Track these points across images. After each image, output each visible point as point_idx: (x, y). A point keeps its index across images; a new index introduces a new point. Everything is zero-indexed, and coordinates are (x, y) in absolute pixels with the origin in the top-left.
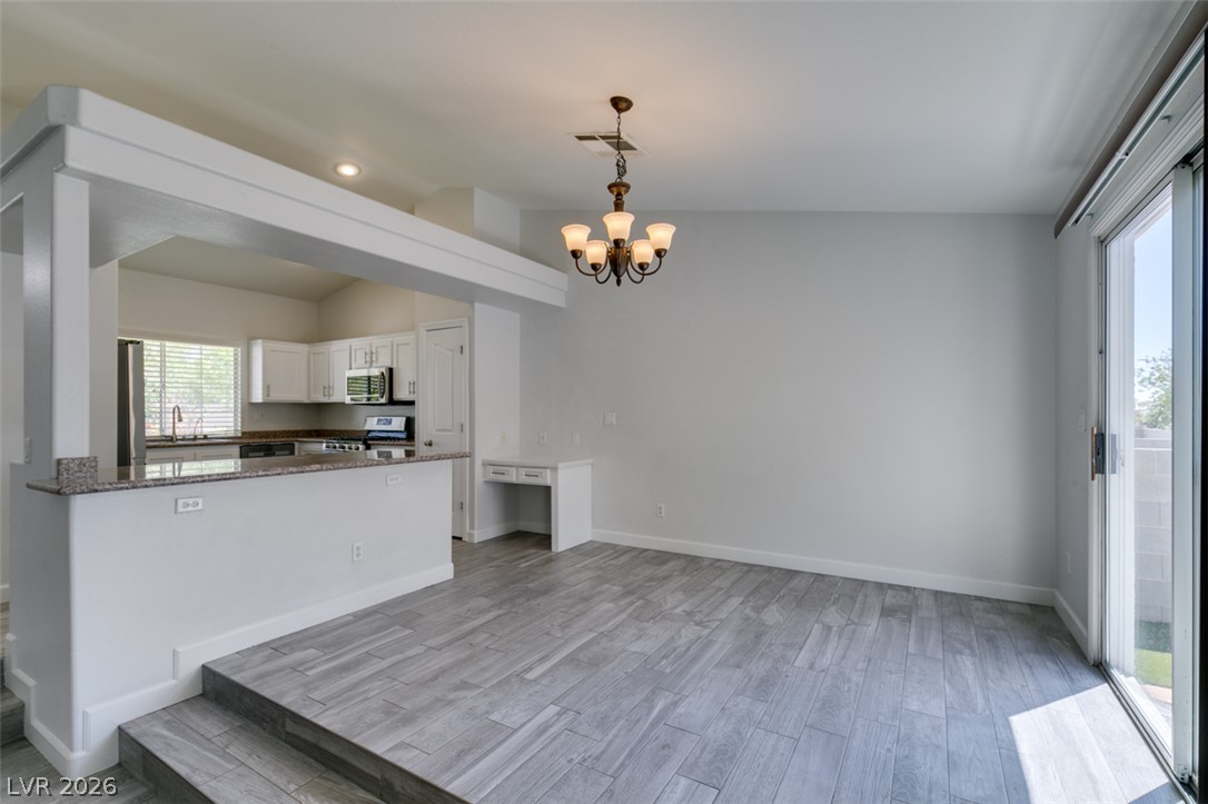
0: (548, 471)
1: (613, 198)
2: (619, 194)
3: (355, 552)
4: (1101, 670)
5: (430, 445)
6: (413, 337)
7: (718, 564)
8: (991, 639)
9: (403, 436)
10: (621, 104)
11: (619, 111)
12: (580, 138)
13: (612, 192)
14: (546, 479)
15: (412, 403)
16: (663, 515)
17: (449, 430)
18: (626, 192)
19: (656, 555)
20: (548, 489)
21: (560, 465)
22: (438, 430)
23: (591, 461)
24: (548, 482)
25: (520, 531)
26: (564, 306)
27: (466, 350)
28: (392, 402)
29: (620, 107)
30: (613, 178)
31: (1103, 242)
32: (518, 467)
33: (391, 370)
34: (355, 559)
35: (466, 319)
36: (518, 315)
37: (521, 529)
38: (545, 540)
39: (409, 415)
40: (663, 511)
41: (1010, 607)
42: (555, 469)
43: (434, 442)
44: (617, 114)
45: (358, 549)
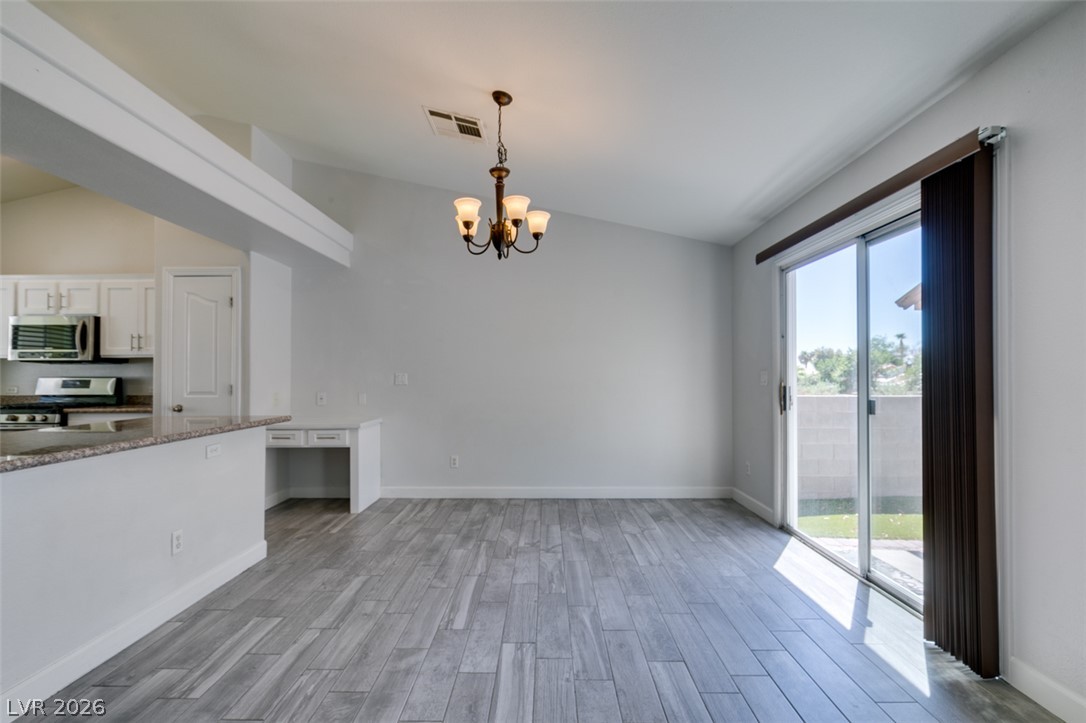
0: (347, 432)
1: (495, 181)
2: (500, 179)
3: (175, 542)
4: (785, 529)
5: (180, 410)
6: (153, 280)
7: (512, 502)
8: (723, 524)
9: (113, 401)
10: (501, 98)
11: (500, 104)
12: (432, 113)
13: (493, 175)
14: (344, 440)
15: (149, 360)
16: (457, 465)
17: (210, 393)
18: (507, 176)
19: (455, 502)
20: (347, 450)
21: (362, 425)
22: (191, 393)
23: (380, 420)
24: (347, 443)
25: (291, 499)
26: (348, 265)
27: (238, 302)
28: (97, 359)
29: (501, 100)
30: (494, 162)
31: (783, 270)
32: (307, 430)
33: (97, 320)
34: (175, 551)
35: (239, 268)
36: (290, 269)
37: (292, 496)
38: (343, 504)
39: (119, 375)
40: (457, 462)
41: (714, 502)
42: (354, 430)
43: (185, 406)
44: (498, 106)
45: (178, 538)
